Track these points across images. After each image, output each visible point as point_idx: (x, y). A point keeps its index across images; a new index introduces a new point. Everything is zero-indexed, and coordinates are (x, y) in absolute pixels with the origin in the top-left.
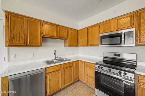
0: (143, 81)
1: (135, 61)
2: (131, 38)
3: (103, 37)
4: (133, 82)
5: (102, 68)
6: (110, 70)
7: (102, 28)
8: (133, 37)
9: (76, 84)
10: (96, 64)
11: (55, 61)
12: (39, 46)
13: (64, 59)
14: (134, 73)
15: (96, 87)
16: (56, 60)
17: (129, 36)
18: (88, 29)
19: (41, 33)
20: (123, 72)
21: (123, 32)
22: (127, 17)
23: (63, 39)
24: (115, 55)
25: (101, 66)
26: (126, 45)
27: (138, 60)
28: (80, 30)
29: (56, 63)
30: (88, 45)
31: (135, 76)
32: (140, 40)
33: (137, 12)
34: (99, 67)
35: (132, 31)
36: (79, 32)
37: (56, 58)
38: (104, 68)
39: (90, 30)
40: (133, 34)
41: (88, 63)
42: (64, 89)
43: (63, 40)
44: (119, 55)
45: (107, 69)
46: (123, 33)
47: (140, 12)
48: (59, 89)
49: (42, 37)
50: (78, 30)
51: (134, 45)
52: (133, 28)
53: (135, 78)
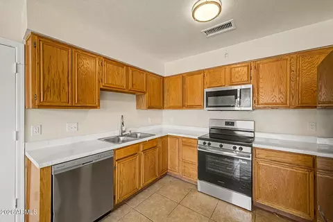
0: (260, 156)
1: (253, 132)
2: (248, 99)
3: (209, 94)
4: (250, 159)
5: (209, 144)
6: (221, 146)
7: (207, 79)
8: (250, 96)
9: (163, 180)
10: (200, 138)
11: (122, 138)
12: (95, 107)
13: (139, 135)
14: (251, 146)
15: (200, 178)
16: (122, 136)
17: (246, 96)
18: (183, 77)
19: (99, 82)
20: (238, 147)
21: (238, 88)
22: (244, 66)
23: (134, 94)
24: (227, 123)
25: (207, 142)
26: (243, 109)
27: (256, 130)
28: (169, 77)
29: (123, 141)
30: (183, 106)
31: (252, 150)
32: (258, 101)
33: (255, 61)
34: (205, 143)
35: (249, 89)
36: (166, 80)
37: (123, 132)
38: (213, 144)
39: (188, 79)
40: (250, 92)
41: (185, 140)
42: (142, 190)
43: (135, 96)
44: (233, 124)
45: (217, 145)
46: (239, 90)
47: (258, 62)
48: (136, 191)
49: (101, 89)
50: (163, 77)
51: (251, 109)
52: (250, 83)
53: (252, 153)
